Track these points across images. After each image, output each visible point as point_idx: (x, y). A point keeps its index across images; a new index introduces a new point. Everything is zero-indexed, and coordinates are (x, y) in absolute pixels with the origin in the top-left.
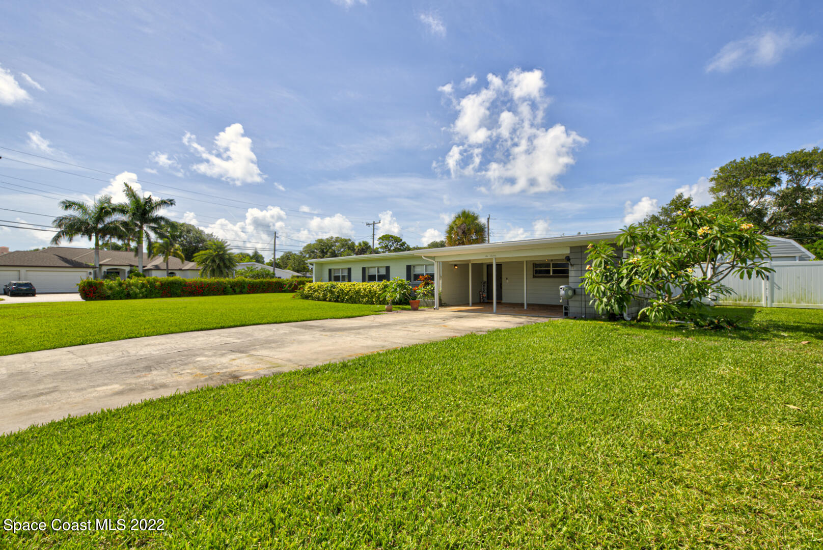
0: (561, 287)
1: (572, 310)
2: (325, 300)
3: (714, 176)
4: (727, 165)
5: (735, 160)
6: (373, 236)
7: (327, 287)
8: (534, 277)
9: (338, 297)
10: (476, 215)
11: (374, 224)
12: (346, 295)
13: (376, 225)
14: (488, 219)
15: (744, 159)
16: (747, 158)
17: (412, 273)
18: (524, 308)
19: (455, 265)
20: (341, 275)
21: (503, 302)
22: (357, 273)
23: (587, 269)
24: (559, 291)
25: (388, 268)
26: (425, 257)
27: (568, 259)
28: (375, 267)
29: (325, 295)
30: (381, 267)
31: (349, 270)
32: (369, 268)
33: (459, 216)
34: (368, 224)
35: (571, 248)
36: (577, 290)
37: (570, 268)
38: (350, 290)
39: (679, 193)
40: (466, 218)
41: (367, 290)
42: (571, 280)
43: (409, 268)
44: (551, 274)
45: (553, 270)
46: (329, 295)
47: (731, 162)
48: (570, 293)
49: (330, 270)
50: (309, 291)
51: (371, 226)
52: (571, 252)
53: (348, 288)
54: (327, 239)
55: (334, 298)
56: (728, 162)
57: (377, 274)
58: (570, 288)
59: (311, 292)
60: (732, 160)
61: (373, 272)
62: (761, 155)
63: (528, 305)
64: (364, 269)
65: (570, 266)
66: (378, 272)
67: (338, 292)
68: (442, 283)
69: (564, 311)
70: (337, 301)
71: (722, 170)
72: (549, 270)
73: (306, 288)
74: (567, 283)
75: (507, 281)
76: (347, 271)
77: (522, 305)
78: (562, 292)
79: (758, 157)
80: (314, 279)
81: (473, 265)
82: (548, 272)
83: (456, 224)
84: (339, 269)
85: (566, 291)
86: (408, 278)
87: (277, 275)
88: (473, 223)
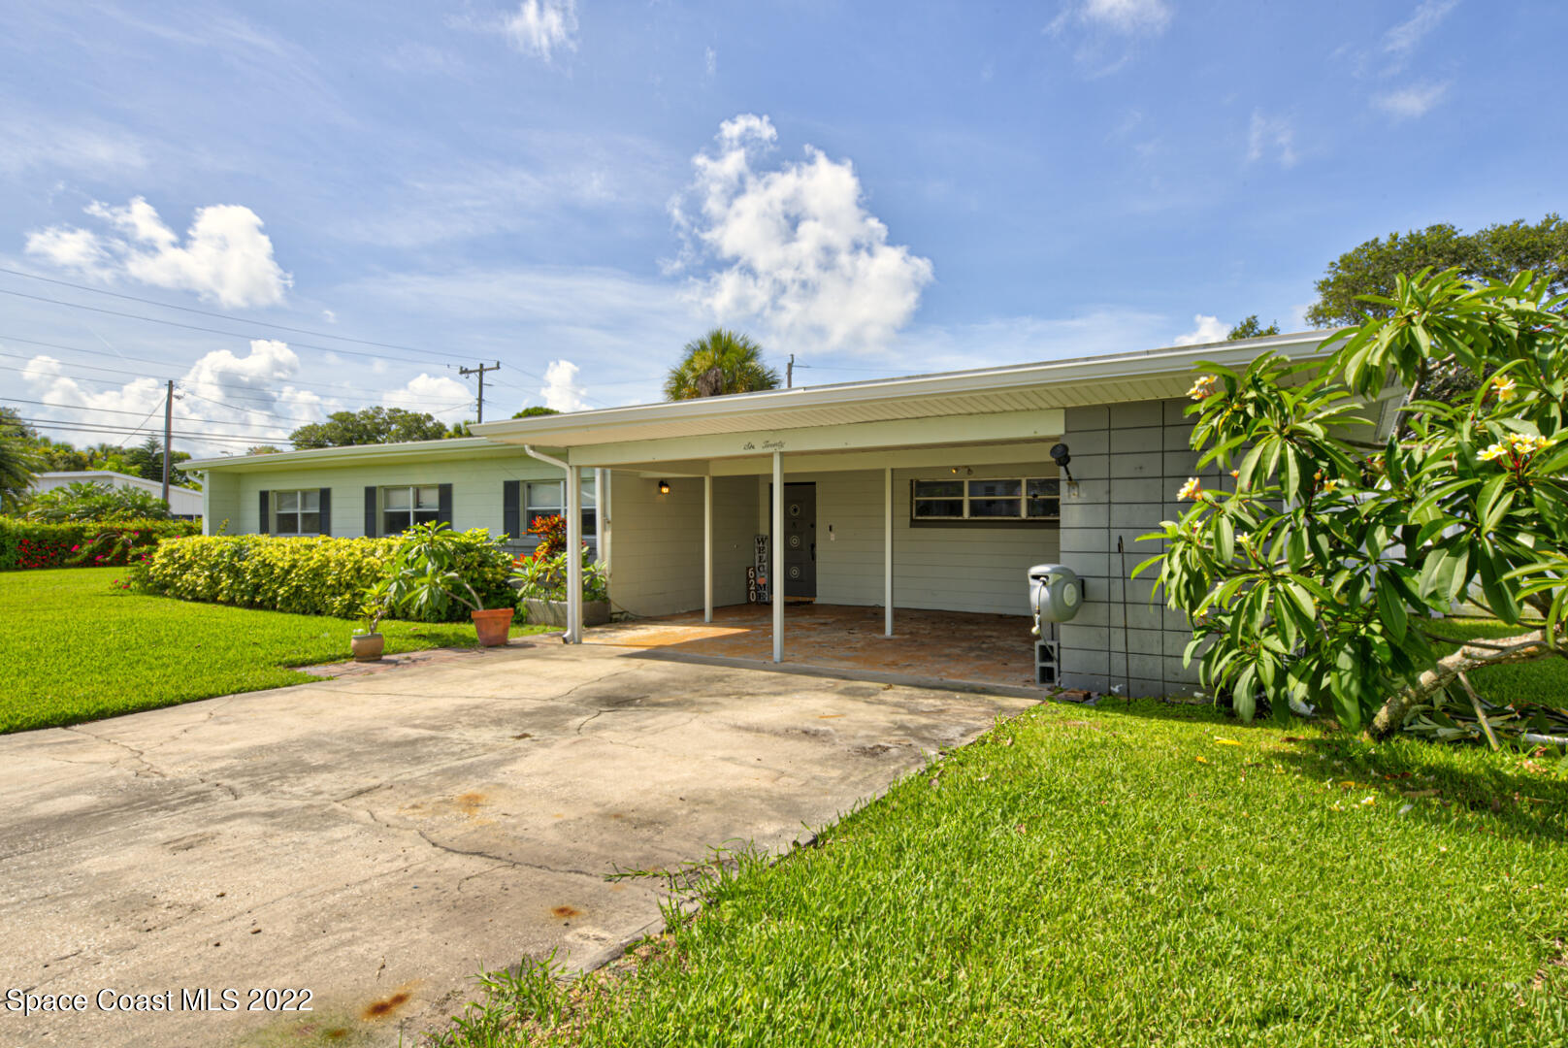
0: (1035, 570)
1: (1069, 662)
2: (214, 600)
3: (1329, 276)
4: (1357, 250)
5: (1377, 240)
6: (480, 405)
7: (221, 554)
8: (914, 523)
9: (257, 588)
10: (751, 346)
11: (481, 370)
12: (281, 585)
13: (486, 374)
14: (790, 366)
15: (1395, 238)
16: (1403, 235)
17: (524, 509)
18: (882, 630)
19: (663, 483)
20: (299, 511)
21: (818, 601)
22: (348, 508)
23: (1182, 495)
24: (1027, 589)
25: (446, 493)
26: (533, 448)
27: (1062, 456)
28: (406, 488)
29: (214, 581)
30: (428, 487)
31: (325, 495)
32: (388, 490)
33: (703, 347)
34: (464, 371)
35: (1069, 412)
36: (1090, 583)
37: (1065, 495)
38: (293, 566)
39: (1250, 316)
40: (723, 353)
41: (349, 566)
42: (1068, 539)
43: (511, 490)
44: (966, 515)
45: (972, 503)
46: (226, 581)
47: (1367, 244)
48: (1070, 595)
49: (264, 496)
50: (164, 566)
51: (474, 378)
52: (1066, 431)
53: (288, 557)
54: (364, 412)
55: (243, 592)
56: (1359, 244)
57: (412, 510)
58: (1067, 575)
59: (169, 570)
60: (1370, 239)
61: (404, 502)
62: (1433, 229)
63: (898, 613)
64: (370, 493)
65: (1063, 486)
66: (418, 506)
67: (255, 573)
68: (613, 543)
69: (1038, 664)
70: (251, 605)
71: (1347, 262)
72: (961, 503)
73: (158, 558)
74: (1052, 557)
75: (833, 537)
76: (316, 499)
77: (877, 613)
78: (1039, 594)
79: (1424, 234)
80: (205, 524)
81: (715, 480)
82: (955, 508)
83: (694, 370)
84: (294, 493)
85: (1055, 589)
86: (511, 524)
87: (175, 510)
88: (742, 368)
